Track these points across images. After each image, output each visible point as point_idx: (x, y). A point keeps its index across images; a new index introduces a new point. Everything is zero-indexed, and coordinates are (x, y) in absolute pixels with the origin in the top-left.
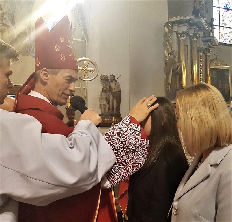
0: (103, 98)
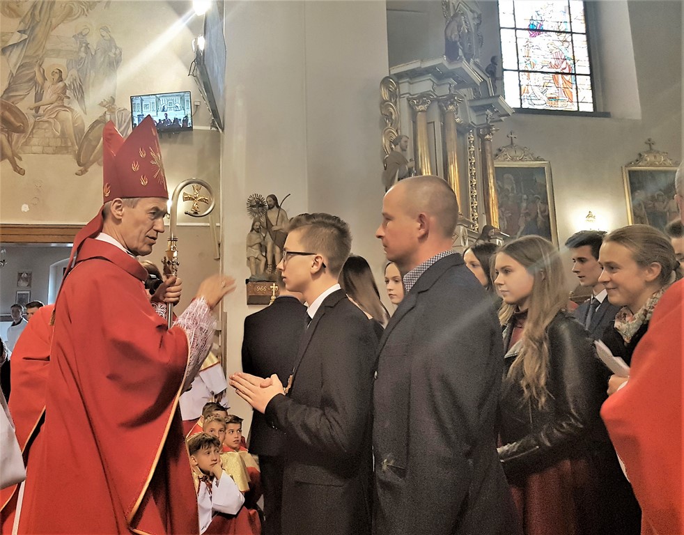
0: (253, 244)
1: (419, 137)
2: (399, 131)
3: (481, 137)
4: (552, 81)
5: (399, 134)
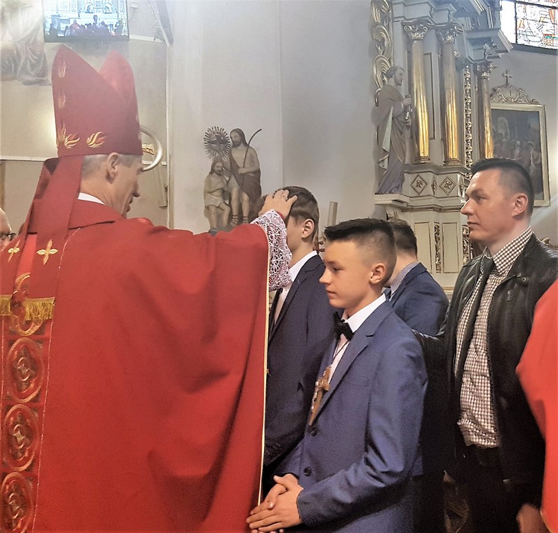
1: (414, 70)
2: (392, 61)
3: (478, 74)
5: (392, 63)
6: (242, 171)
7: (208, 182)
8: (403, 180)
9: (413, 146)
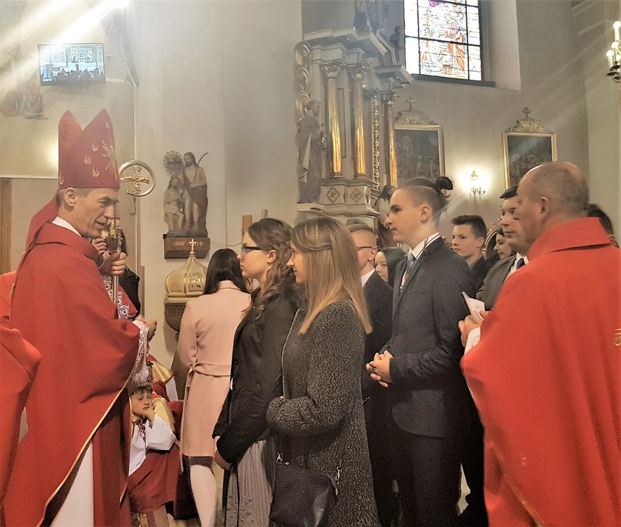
0: (170, 200)
1: (329, 103)
4: (447, 50)
5: (312, 99)
6: (193, 185)
7: (167, 195)
8: (319, 192)
9: (329, 164)
